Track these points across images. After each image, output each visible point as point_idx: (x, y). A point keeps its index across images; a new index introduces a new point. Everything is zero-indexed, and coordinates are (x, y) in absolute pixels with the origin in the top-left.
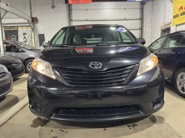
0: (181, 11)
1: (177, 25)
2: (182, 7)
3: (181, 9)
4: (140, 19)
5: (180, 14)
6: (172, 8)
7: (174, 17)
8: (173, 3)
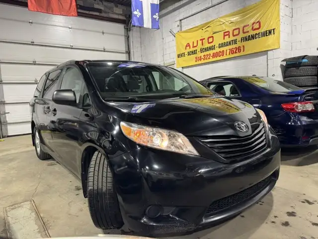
0: (188, 50)
1: (183, 68)
2: (189, 44)
3: (188, 47)
4: (127, 52)
5: (186, 53)
6: (174, 43)
7: (179, 56)
8: (175, 36)
